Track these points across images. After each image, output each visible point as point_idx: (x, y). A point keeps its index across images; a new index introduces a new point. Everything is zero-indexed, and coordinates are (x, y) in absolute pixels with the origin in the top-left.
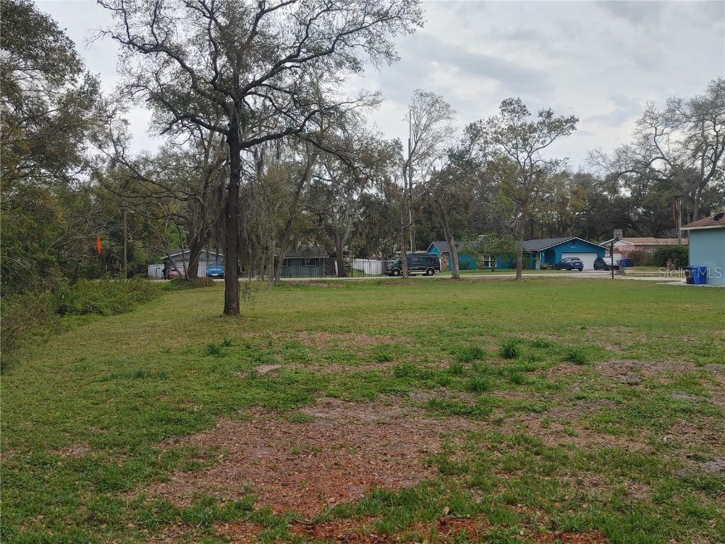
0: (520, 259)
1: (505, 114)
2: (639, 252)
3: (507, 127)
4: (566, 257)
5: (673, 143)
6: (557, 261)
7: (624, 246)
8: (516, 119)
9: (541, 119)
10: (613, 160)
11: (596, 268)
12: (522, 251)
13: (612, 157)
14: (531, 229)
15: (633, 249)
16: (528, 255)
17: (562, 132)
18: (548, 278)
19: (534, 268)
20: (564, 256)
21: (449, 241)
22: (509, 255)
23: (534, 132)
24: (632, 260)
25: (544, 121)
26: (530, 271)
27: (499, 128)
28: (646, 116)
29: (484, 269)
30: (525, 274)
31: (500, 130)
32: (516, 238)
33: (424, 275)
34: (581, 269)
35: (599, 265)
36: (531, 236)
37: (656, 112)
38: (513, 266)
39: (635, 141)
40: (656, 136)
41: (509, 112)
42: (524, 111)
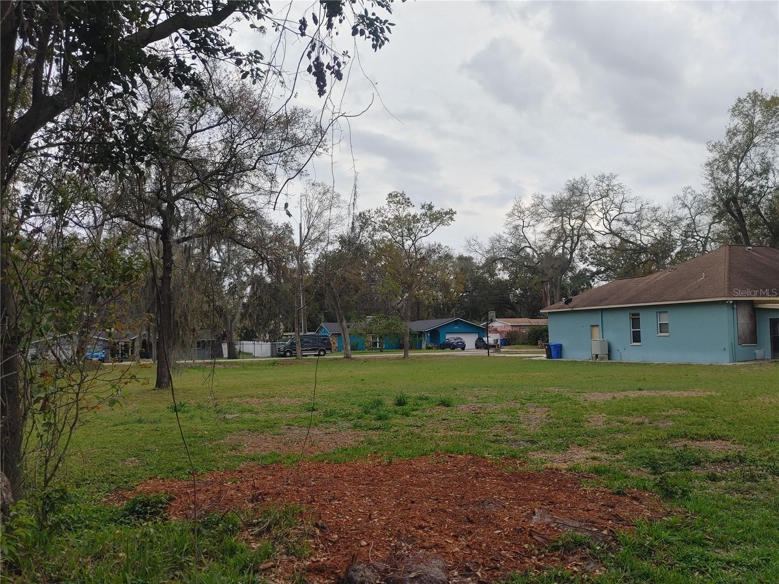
0: (407, 339)
1: (391, 204)
2: (516, 332)
3: (393, 217)
4: (450, 337)
5: (539, 233)
6: (442, 341)
7: (501, 327)
8: (401, 209)
9: (423, 211)
10: (488, 248)
11: (478, 347)
12: (408, 331)
13: (487, 246)
14: (417, 311)
15: (510, 329)
16: (414, 336)
17: (442, 223)
18: (432, 356)
19: (420, 348)
20: (448, 336)
21: (341, 322)
22: (396, 335)
23: (417, 222)
24: (509, 340)
25: (426, 213)
26: (416, 351)
27: (386, 217)
28: (514, 210)
29: (373, 349)
30: (411, 354)
31: (387, 219)
32: (402, 319)
33: (315, 355)
34: (463, 349)
35: (480, 344)
36: (417, 317)
37: (523, 207)
38: (400, 347)
39: (507, 231)
40: (523, 227)
41: (395, 203)
42: (408, 202)
